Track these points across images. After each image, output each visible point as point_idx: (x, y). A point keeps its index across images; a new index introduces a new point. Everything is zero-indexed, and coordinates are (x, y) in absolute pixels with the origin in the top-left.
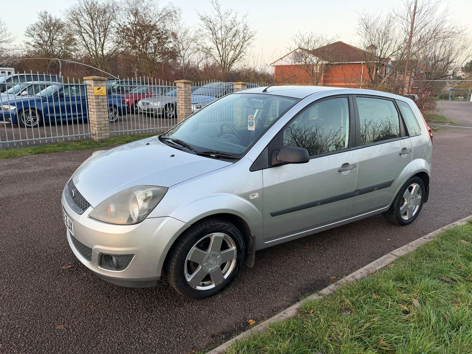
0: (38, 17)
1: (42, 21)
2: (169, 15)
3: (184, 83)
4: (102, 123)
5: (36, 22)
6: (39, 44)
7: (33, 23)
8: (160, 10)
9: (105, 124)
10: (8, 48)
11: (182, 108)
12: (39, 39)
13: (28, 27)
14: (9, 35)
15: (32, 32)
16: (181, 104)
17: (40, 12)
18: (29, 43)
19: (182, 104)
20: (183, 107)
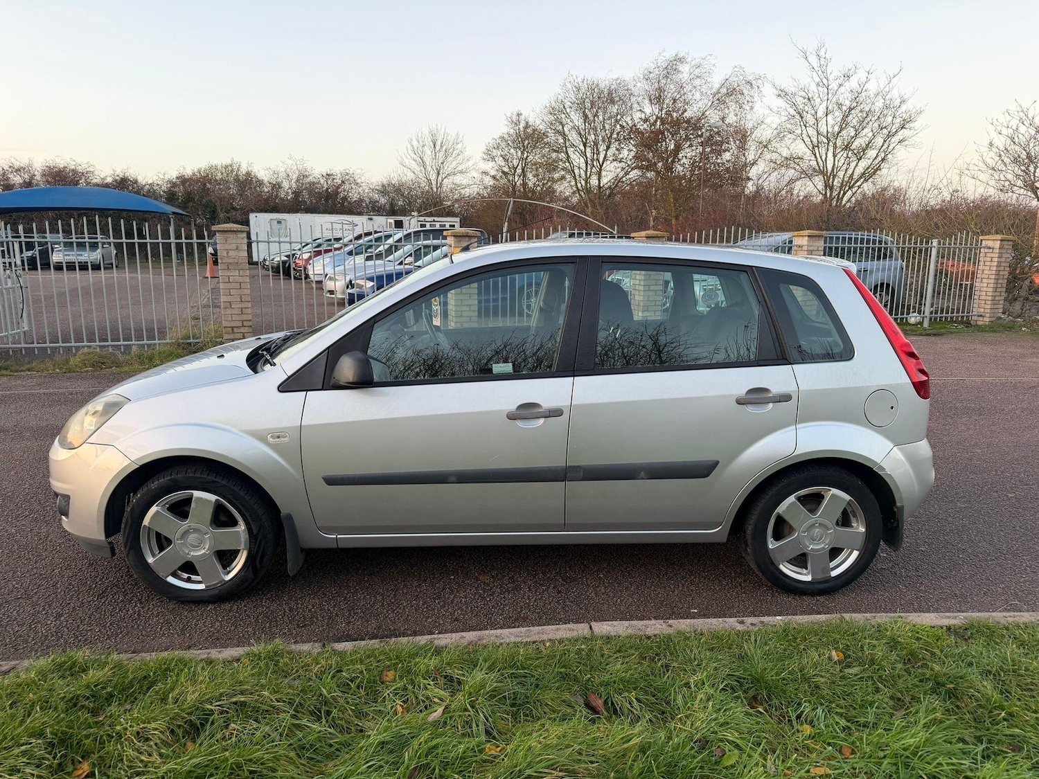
0: (506, 123)
1: (512, 131)
2: (730, 94)
3: (646, 237)
4: (464, 314)
5: (501, 134)
6: (503, 172)
7: (497, 136)
8: (717, 86)
9: (470, 317)
10: (464, 182)
11: (639, 291)
12: (503, 164)
13: (489, 143)
14: (468, 160)
15: (495, 152)
16: (638, 281)
17: (509, 115)
18: (485, 173)
19: (640, 280)
20: (642, 288)
